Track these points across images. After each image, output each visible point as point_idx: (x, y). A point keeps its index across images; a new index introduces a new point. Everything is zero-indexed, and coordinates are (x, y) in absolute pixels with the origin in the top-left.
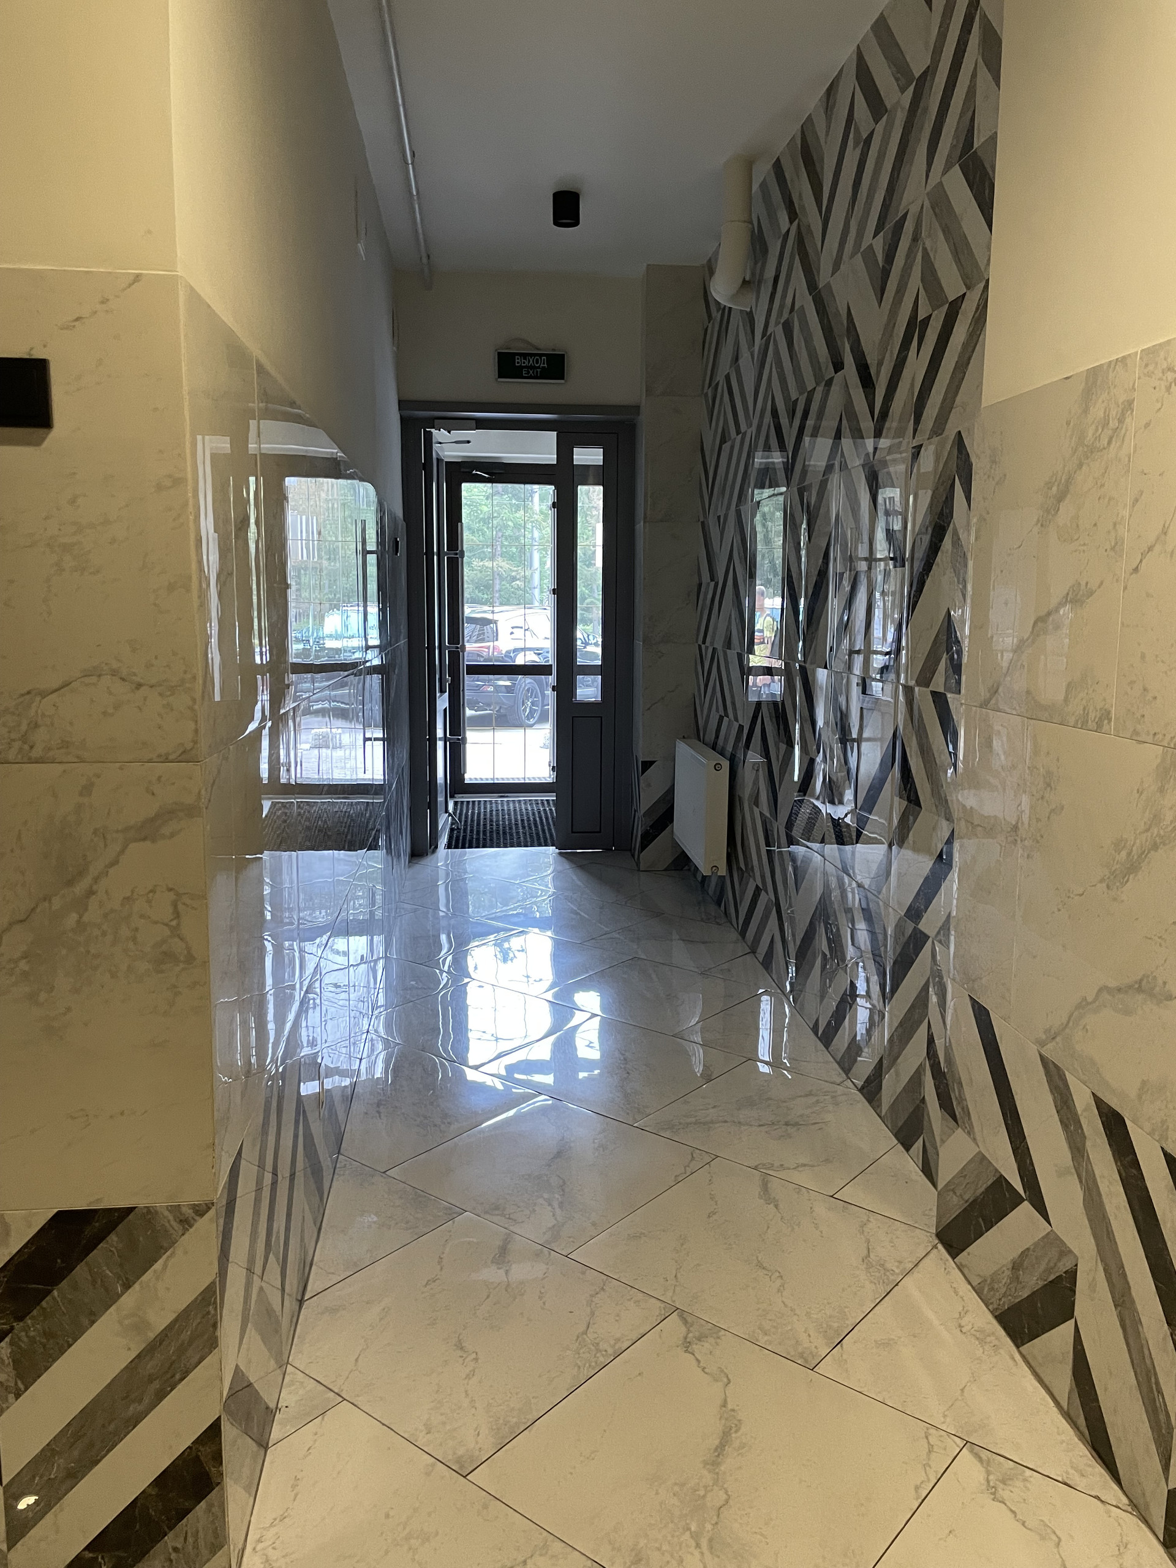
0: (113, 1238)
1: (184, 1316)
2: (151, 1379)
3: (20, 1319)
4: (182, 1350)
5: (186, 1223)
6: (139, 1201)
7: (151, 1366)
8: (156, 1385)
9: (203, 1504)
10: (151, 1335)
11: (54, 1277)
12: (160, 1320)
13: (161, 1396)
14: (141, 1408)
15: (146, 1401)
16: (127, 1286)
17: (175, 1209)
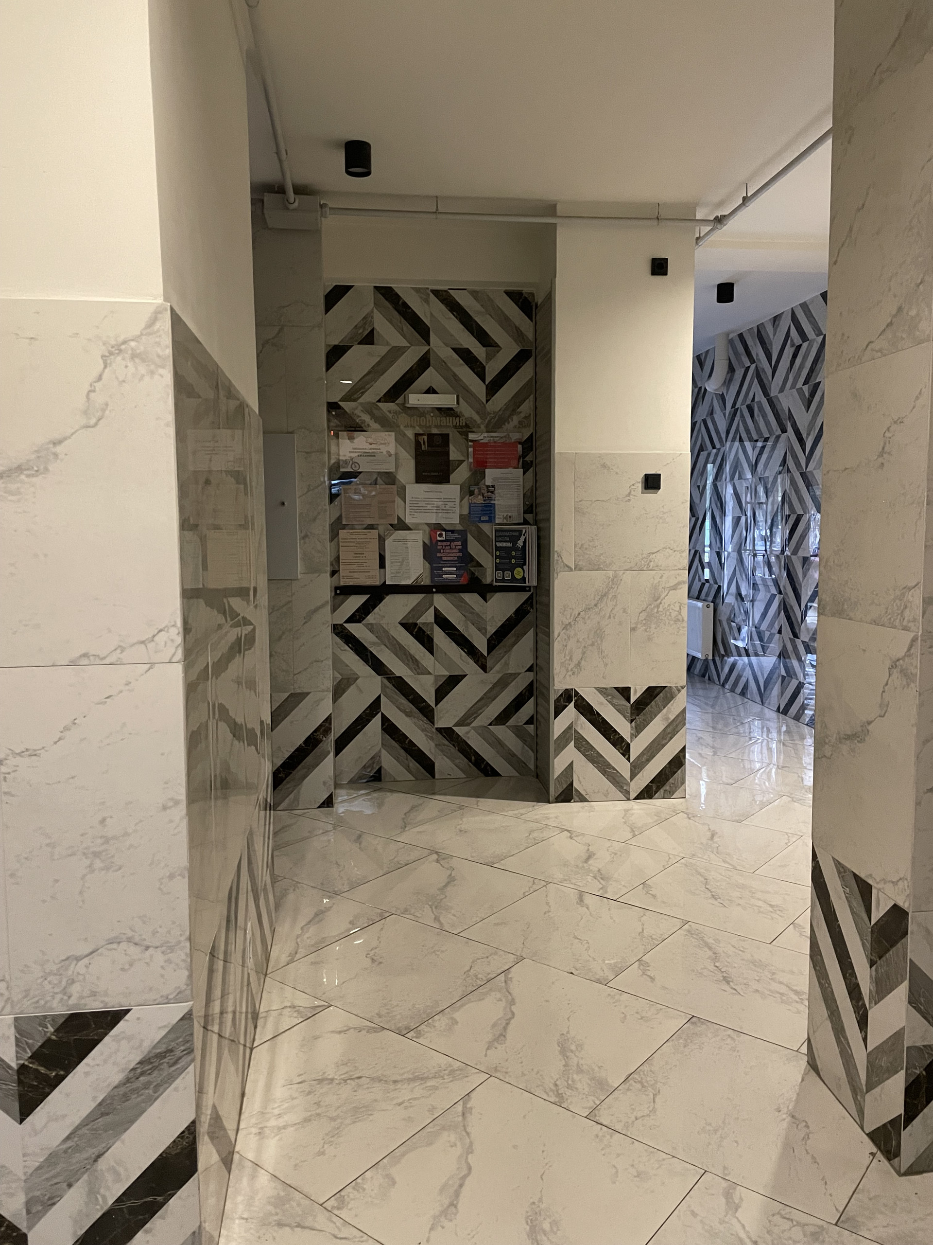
0: (661, 694)
1: (678, 716)
2: (669, 733)
3: (638, 716)
4: (677, 726)
5: (679, 691)
6: (668, 685)
7: (669, 730)
8: (670, 735)
9: (680, 770)
10: (670, 721)
11: (647, 704)
12: (672, 717)
13: (671, 738)
14: (666, 741)
15: (668, 739)
16: (664, 708)
17: (677, 687)
